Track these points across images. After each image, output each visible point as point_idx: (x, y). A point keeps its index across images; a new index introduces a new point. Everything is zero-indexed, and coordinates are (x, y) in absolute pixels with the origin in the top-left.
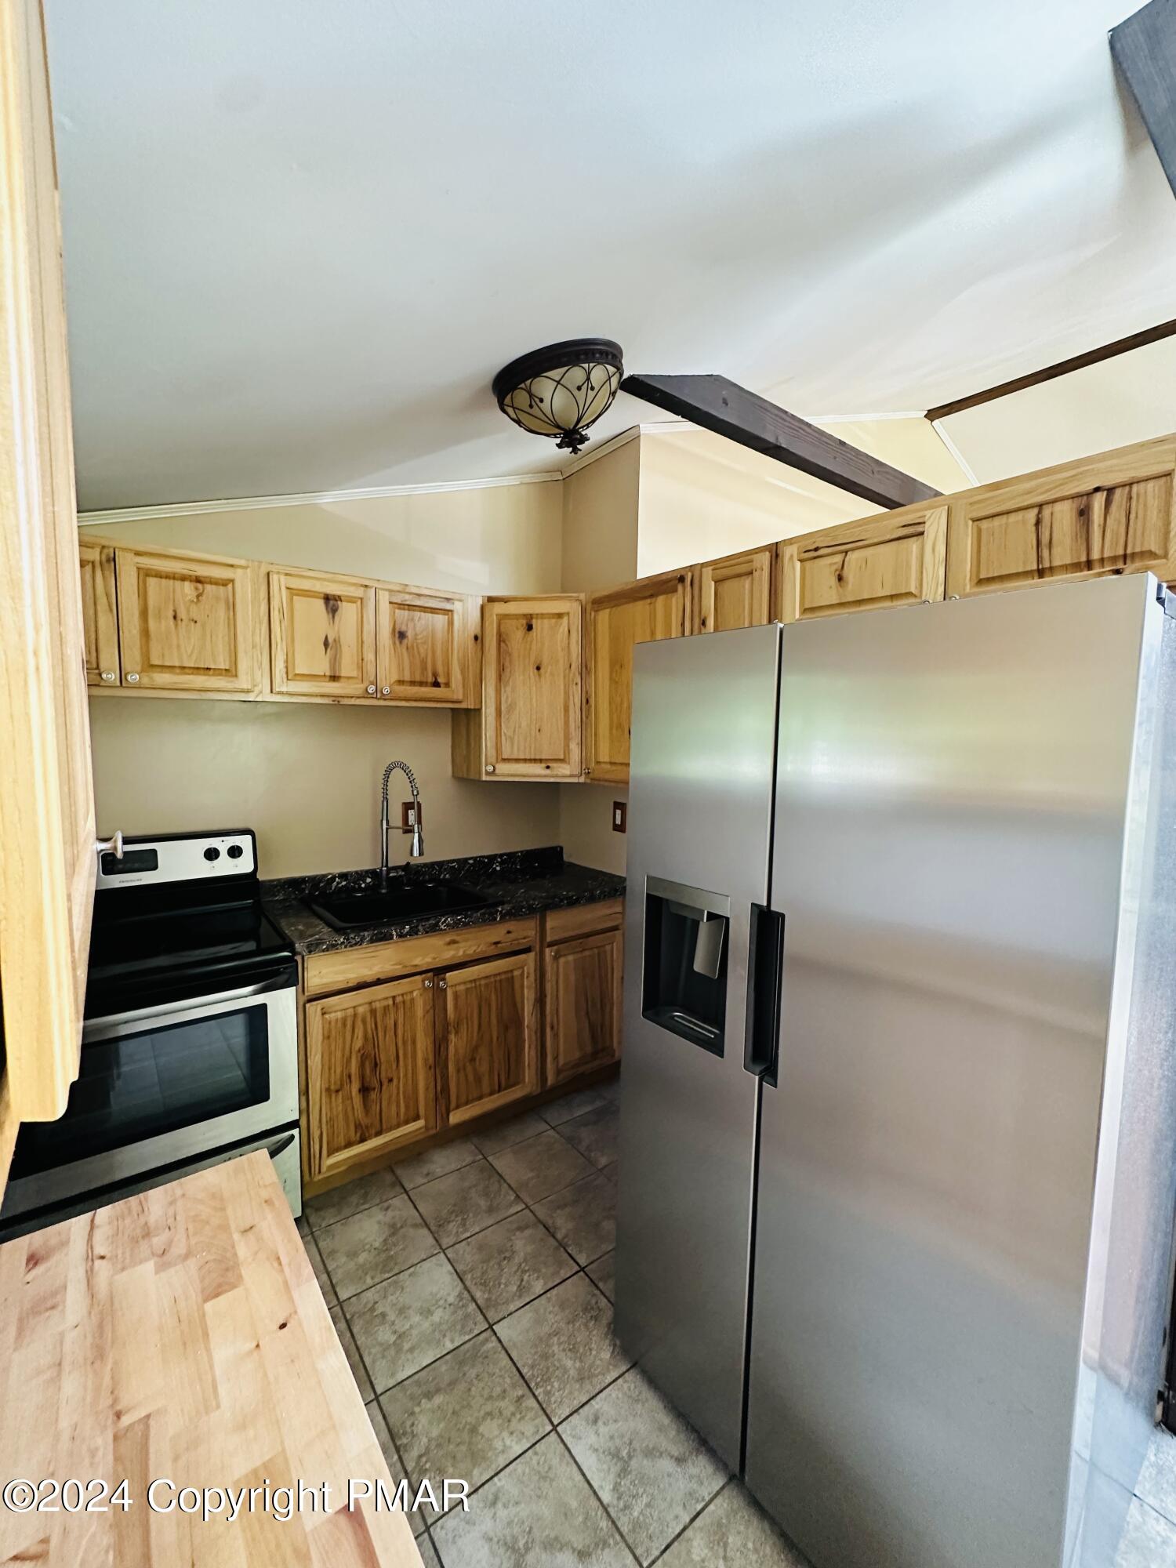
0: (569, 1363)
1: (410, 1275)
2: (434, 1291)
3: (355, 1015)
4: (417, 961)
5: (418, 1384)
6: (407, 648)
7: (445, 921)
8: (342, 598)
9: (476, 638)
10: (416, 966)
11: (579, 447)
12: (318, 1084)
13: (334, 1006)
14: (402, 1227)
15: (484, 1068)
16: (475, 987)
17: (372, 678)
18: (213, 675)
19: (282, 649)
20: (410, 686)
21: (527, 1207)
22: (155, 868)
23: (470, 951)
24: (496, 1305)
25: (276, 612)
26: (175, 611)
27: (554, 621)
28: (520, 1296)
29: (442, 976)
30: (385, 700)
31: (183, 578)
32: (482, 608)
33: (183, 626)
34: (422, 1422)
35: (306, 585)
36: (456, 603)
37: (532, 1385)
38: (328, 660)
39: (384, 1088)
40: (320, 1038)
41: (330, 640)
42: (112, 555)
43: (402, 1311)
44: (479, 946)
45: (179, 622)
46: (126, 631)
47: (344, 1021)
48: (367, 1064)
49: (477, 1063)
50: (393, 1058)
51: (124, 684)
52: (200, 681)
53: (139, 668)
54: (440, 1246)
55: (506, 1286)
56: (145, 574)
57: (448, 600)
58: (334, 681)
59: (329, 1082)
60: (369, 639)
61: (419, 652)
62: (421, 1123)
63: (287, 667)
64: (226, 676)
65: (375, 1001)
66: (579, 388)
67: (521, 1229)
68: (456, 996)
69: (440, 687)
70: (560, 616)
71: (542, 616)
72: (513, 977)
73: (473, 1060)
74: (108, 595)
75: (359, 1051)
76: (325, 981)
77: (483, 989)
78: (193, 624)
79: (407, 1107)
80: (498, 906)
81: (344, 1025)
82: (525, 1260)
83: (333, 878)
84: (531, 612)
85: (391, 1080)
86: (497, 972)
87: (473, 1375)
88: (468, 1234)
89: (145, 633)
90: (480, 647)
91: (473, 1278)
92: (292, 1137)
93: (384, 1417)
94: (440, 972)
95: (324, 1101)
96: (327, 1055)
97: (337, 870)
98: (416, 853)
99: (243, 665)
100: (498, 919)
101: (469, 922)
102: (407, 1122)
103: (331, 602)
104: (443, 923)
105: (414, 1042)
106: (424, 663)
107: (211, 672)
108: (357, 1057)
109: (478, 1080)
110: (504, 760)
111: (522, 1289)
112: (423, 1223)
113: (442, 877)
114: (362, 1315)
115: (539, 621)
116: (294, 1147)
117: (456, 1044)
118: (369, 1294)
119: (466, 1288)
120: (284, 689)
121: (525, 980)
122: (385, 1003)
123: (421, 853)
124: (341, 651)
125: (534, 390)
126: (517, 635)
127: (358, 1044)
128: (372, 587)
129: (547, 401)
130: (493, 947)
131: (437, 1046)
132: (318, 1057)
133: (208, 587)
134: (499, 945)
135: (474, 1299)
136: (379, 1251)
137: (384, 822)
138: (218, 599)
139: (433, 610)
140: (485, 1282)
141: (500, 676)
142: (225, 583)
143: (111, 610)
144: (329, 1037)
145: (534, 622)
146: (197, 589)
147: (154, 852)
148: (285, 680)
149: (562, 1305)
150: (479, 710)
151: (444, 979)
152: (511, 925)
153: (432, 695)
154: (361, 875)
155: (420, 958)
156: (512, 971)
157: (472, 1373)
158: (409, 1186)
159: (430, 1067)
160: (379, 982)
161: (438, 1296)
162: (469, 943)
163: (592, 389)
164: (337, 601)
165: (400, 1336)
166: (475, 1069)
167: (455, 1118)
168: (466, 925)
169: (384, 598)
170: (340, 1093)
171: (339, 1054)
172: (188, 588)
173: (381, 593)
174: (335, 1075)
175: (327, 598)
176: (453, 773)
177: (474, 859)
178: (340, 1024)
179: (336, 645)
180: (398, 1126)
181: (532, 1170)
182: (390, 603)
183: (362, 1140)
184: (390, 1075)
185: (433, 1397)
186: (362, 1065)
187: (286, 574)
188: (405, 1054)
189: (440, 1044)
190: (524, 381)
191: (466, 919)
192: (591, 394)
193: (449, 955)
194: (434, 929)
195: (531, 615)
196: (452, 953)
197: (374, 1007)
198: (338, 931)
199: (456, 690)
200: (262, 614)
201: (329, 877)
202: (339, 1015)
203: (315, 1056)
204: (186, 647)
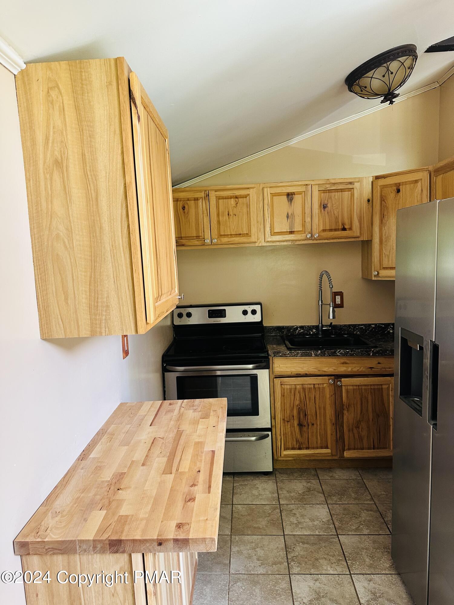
0: (367, 560)
1: (310, 506)
2: (318, 515)
3: (295, 388)
4: (325, 369)
5: (301, 538)
6: (328, 213)
7: (339, 351)
8: (295, 193)
9: (369, 201)
10: (325, 371)
11: (393, 100)
12: (279, 416)
13: (286, 382)
14: (312, 490)
15: (364, 433)
16: (359, 389)
17: (309, 230)
18: (242, 236)
19: (268, 222)
20: (330, 231)
21: (375, 504)
22: (225, 317)
23: (355, 370)
24: (343, 530)
25: (266, 205)
26: (228, 212)
27: (412, 185)
28: (355, 531)
29: (340, 379)
30: (316, 240)
31: (231, 198)
32: (372, 182)
33: (231, 217)
34: (298, 549)
35: (278, 190)
36: (355, 184)
37: (347, 559)
38: (288, 224)
39: (310, 427)
40: (280, 395)
41: (290, 214)
42: (208, 194)
43: (303, 516)
44: (360, 368)
45: (230, 216)
46: (212, 223)
47: (291, 389)
48: (301, 413)
49: (360, 430)
50: (314, 414)
51: (212, 244)
52: (237, 239)
53: (217, 237)
54: (327, 503)
55: (351, 525)
56: (218, 198)
57: (351, 183)
58: (291, 234)
59: (284, 416)
60: (308, 211)
61: (334, 214)
62: (329, 451)
63: (271, 230)
64: (247, 236)
65: (305, 384)
66: (384, 76)
67: (367, 510)
68: (347, 391)
69: (346, 230)
70: (416, 181)
71: (405, 183)
72: (382, 388)
73: (358, 427)
74: (207, 210)
75: (298, 406)
76: (282, 370)
77: (363, 391)
78: (234, 216)
79: (321, 440)
80: (372, 348)
81: (291, 392)
82: (364, 521)
83: (297, 328)
84: (399, 182)
85: (313, 424)
86: (372, 383)
87: (323, 545)
88: (341, 503)
89: (219, 222)
90: (371, 204)
91: (336, 517)
92: (268, 436)
93: (285, 541)
94: (338, 377)
95: (282, 424)
96: (283, 404)
97: (299, 324)
98: (331, 317)
99: (254, 230)
100: (371, 355)
101: (353, 354)
102: (322, 448)
103: (290, 196)
104: (338, 352)
105: (325, 409)
106: (337, 218)
107: (241, 235)
108: (297, 409)
109: (361, 439)
110: (385, 268)
111: (357, 529)
112: (322, 492)
113: (355, 333)
114: (286, 510)
115: (404, 186)
116: (269, 439)
117: (348, 417)
118: (291, 506)
119: (332, 519)
120: (269, 240)
121: (391, 392)
122: (310, 386)
123: (334, 317)
124: (294, 219)
125: (361, 84)
126: (391, 195)
127: (297, 402)
128: (309, 185)
129: (368, 87)
130: (370, 370)
131: (337, 415)
132: (279, 403)
133: (240, 199)
134: (373, 369)
135: (334, 524)
136: (300, 494)
137: (320, 302)
138: (243, 204)
139: (342, 190)
140: (342, 521)
141: (382, 220)
142: (246, 196)
143: (208, 215)
144: (284, 396)
145: (401, 187)
146: (236, 201)
147: (225, 310)
148: (270, 236)
149: (374, 542)
150: (371, 240)
151: (341, 381)
152: (381, 360)
153: (340, 235)
154: (310, 328)
155: (327, 368)
156: (381, 385)
157: (324, 545)
158: (320, 478)
159: (333, 424)
160: (306, 375)
161: (320, 517)
162: (354, 365)
163: (392, 73)
164: (292, 195)
165: (299, 523)
166: (359, 433)
167: (347, 454)
168: (352, 355)
169: (316, 189)
170: (289, 423)
171: (288, 405)
172: (233, 201)
173: (314, 187)
174: (287, 414)
175: (288, 195)
176: (362, 276)
177: (376, 325)
178: (288, 391)
179: (292, 216)
180: (317, 448)
181: (384, 491)
182: (319, 191)
183: (300, 449)
184: (313, 422)
185: (304, 544)
186: (299, 413)
187: (270, 187)
188: (320, 413)
189: (339, 414)
190: (355, 82)
191: (351, 352)
192: (392, 77)
193: (342, 369)
194: (333, 355)
195: (399, 183)
196: (344, 369)
197: (304, 387)
198: (289, 349)
199: (356, 231)
200: (261, 207)
201: (295, 327)
202: (288, 387)
203: (278, 403)
204: (232, 227)
